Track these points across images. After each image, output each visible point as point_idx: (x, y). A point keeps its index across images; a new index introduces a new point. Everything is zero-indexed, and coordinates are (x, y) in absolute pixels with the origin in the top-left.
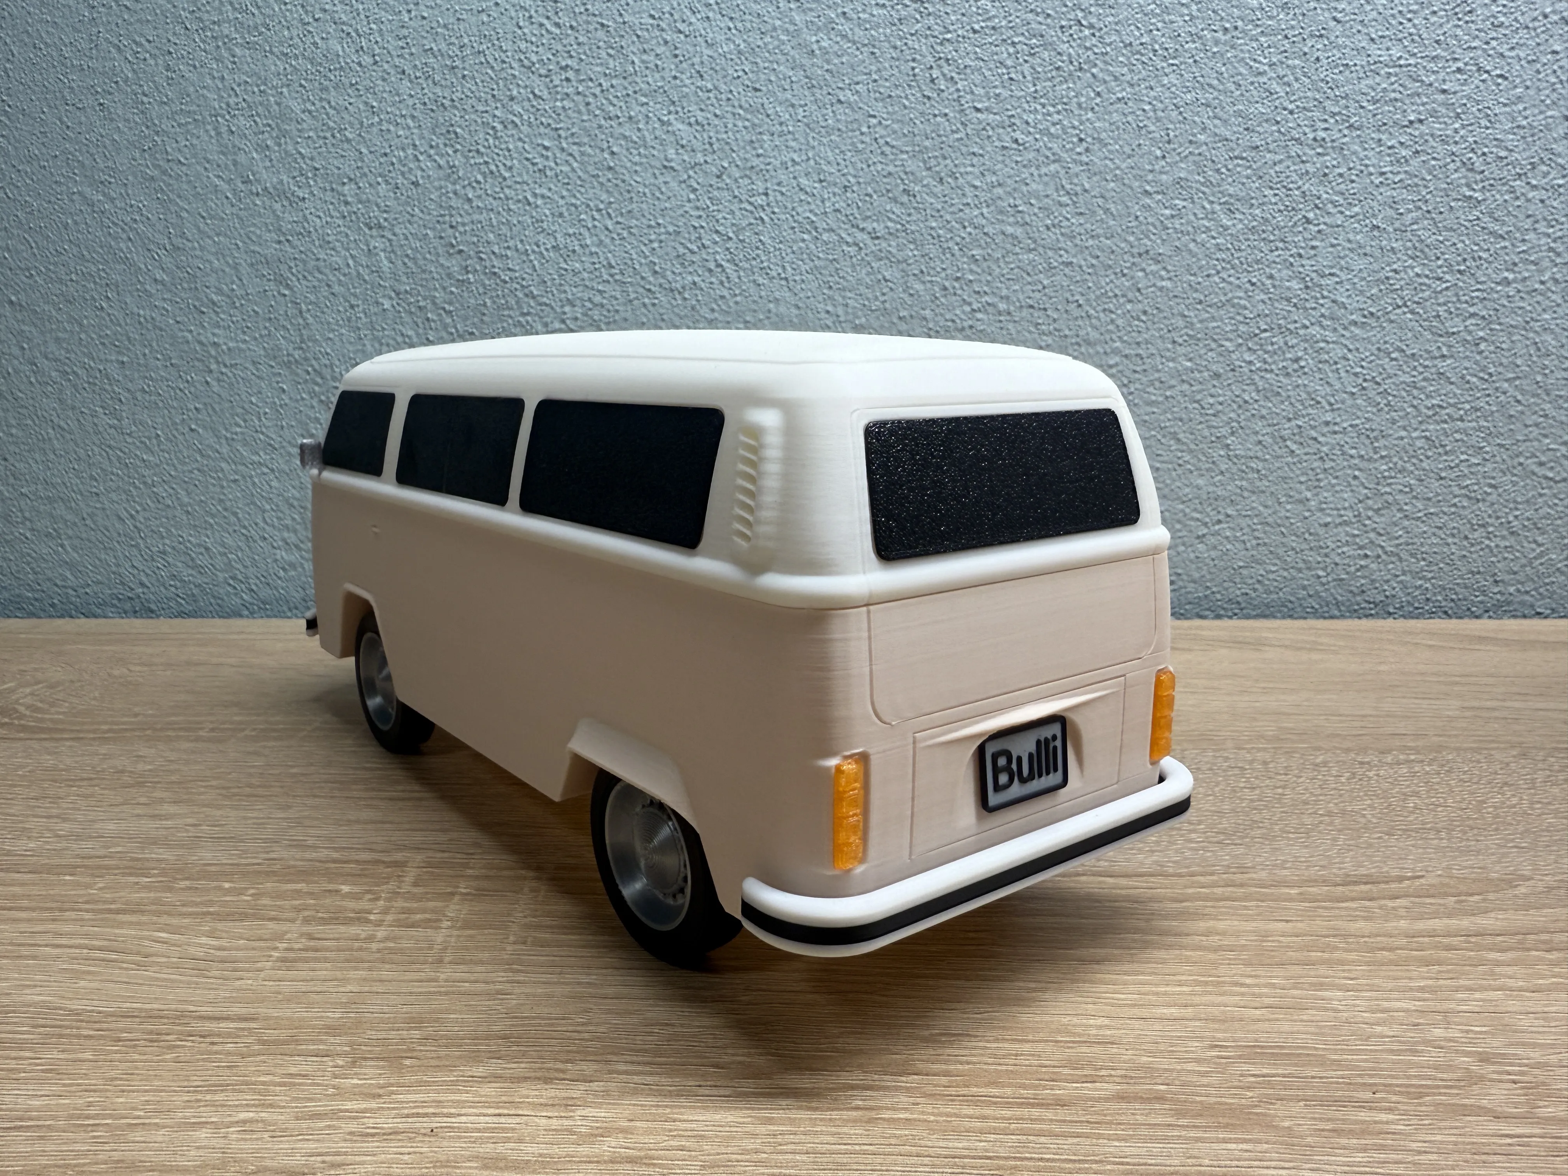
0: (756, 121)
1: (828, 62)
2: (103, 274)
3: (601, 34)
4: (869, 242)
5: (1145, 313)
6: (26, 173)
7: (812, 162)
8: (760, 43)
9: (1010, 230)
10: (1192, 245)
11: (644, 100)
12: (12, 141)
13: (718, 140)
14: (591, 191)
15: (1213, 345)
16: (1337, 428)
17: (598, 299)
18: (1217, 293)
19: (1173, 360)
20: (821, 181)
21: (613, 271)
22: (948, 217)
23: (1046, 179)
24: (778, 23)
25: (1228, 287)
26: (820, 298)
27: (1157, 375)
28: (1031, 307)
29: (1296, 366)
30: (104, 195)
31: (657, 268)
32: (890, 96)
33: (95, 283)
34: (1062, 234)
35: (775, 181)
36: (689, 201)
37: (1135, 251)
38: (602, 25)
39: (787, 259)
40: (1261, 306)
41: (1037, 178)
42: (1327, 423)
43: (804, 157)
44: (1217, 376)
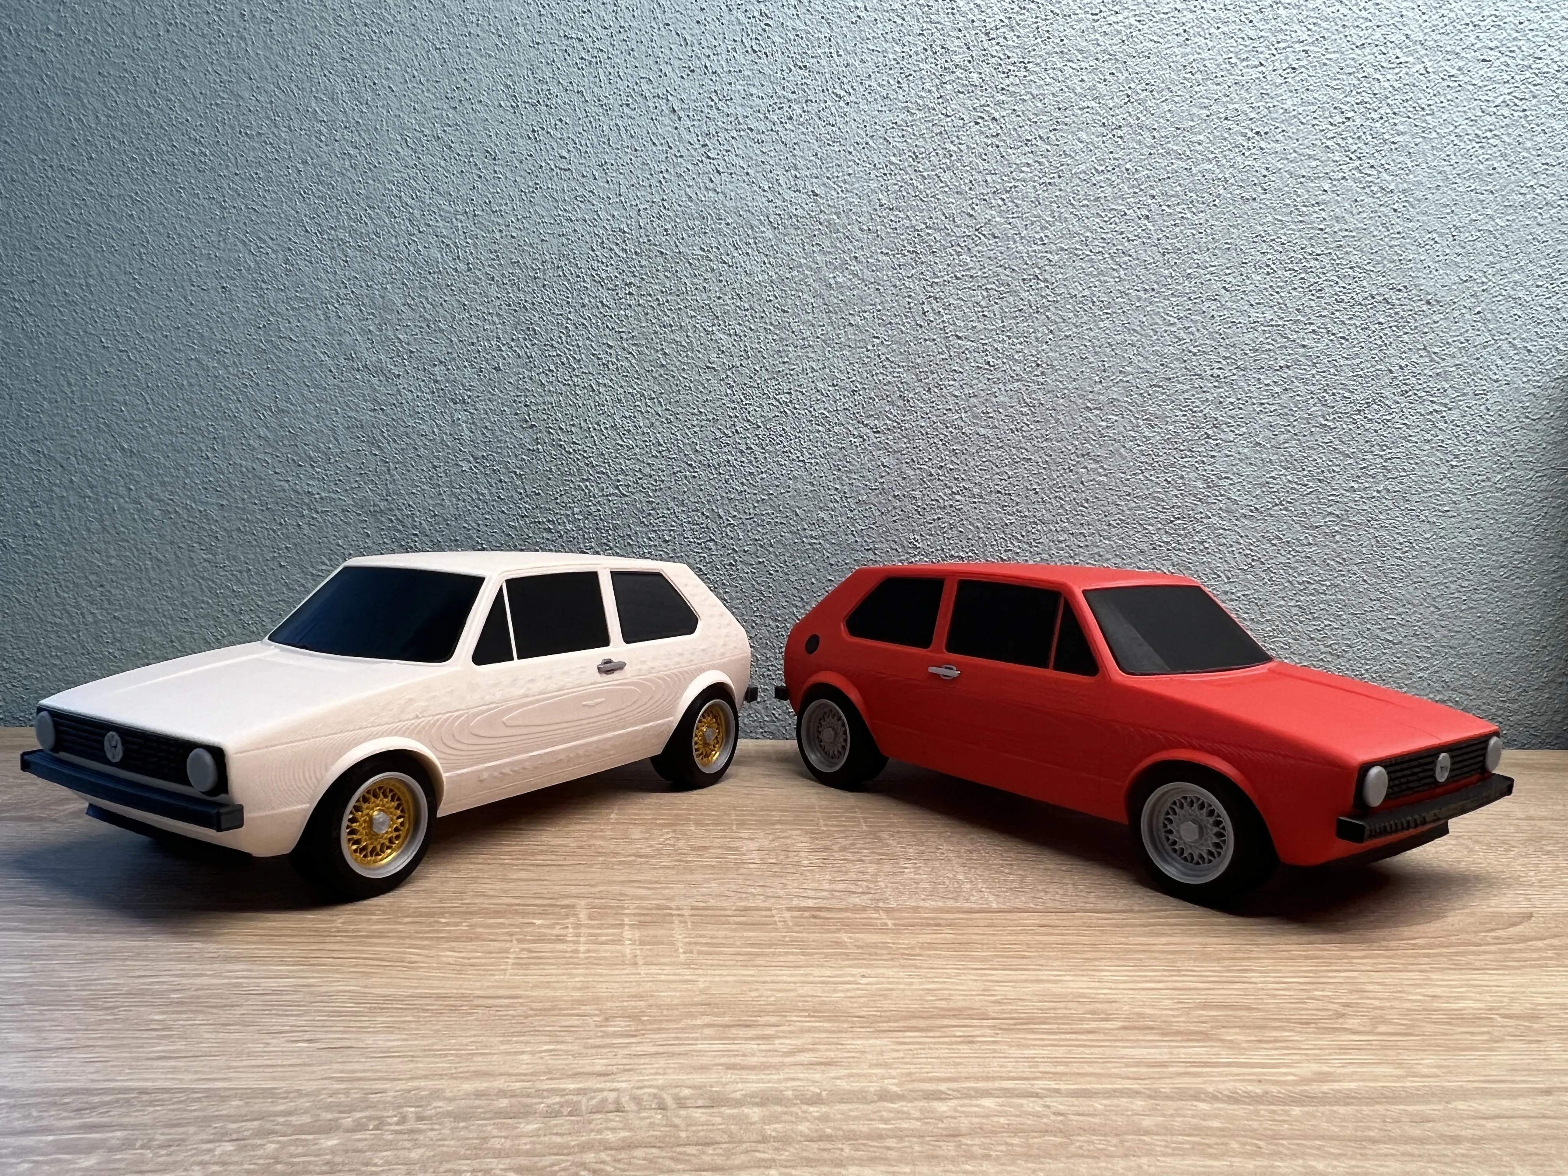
0: (784, 336)
1: (842, 294)
2: (211, 429)
3: (660, 260)
4: (871, 435)
5: (1087, 501)
6: (149, 340)
7: (827, 370)
8: (788, 275)
9: (982, 431)
10: (1122, 450)
11: (693, 314)
12: (139, 313)
13: (752, 348)
14: (646, 384)
15: (1140, 528)
16: (1233, 597)
17: (647, 470)
18: (1141, 489)
19: (1109, 539)
20: (834, 385)
21: (661, 448)
22: (934, 419)
23: (1010, 393)
24: (803, 261)
25: (1150, 485)
26: (831, 478)
27: (1096, 550)
28: (999, 492)
29: (1202, 547)
30: (219, 361)
31: (698, 448)
32: (890, 323)
33: (203, 436)
34: (1023, 437)
35: (796, 383)
36: (727, 395)
37: (1079, 452)
38: (662, 253)
39: (805, 445)
40: (1175, 500)
41: (1003, 392)
42: (1226, 593)
43: (821, 366)
44: (1142, 552)
